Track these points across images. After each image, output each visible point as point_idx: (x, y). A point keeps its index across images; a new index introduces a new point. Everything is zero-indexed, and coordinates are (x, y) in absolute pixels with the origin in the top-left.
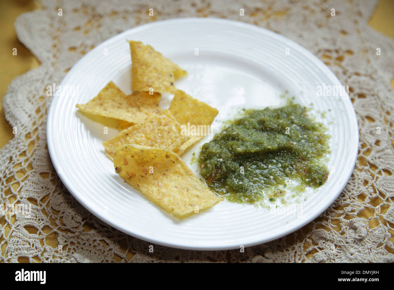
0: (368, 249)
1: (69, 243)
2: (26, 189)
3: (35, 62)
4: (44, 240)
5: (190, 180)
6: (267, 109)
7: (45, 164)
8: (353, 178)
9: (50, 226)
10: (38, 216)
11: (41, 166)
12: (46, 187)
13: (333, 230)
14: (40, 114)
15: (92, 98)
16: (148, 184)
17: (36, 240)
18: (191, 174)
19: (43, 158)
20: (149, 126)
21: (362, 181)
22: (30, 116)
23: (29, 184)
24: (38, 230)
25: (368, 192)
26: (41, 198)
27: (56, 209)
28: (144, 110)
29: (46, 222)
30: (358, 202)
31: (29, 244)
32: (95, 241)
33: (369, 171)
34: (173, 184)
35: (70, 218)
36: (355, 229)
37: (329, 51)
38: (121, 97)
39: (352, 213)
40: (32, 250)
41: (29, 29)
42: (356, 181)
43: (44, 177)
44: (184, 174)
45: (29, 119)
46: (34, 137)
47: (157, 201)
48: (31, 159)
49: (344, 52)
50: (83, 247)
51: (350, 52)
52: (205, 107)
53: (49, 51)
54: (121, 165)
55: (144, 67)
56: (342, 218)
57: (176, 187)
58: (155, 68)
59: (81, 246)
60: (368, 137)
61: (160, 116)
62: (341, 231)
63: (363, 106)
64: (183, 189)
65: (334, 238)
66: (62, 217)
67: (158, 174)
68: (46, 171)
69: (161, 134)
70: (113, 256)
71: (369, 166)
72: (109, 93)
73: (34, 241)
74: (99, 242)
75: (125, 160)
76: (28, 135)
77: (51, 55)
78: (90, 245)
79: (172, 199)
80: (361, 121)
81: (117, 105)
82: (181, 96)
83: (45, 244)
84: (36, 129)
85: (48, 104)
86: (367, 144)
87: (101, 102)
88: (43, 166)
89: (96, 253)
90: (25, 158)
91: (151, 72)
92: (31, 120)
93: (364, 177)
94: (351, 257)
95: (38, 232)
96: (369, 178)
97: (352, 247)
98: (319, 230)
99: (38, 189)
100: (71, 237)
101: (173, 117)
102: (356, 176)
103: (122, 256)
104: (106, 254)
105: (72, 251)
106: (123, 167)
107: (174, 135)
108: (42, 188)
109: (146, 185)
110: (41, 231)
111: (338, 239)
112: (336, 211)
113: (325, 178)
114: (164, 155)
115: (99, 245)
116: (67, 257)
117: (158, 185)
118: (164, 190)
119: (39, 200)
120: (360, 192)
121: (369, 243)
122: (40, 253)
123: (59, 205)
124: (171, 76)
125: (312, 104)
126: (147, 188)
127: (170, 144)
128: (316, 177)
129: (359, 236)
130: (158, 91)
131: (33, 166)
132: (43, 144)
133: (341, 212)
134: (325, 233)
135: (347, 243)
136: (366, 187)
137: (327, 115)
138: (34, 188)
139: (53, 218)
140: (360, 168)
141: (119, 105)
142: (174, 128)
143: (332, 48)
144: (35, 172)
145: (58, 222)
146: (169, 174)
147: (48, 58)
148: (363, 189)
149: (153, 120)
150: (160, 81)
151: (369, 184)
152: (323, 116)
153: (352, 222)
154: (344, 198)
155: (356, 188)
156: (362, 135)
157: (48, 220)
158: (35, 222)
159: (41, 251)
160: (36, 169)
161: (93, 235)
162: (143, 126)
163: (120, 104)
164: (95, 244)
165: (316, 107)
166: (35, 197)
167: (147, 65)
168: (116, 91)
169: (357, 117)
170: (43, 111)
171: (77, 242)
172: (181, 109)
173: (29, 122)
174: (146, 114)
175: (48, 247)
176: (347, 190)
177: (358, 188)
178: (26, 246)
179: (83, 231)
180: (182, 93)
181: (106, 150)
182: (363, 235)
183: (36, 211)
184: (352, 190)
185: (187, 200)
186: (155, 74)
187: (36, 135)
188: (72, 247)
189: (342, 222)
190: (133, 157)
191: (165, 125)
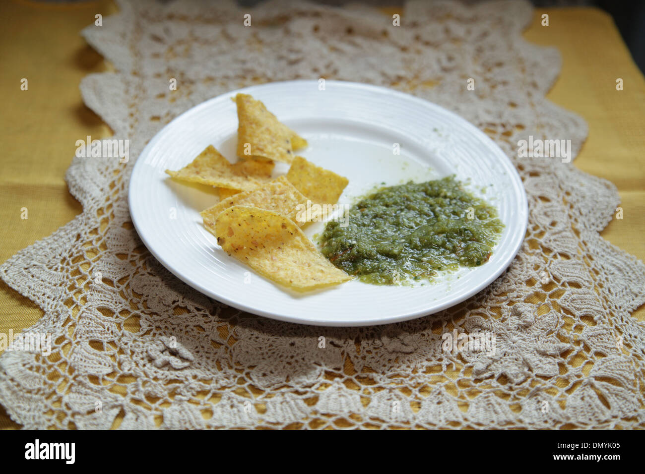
0: (535, 336)
1: (154, 327)
2: (100, 268)
3: (106, 131)
4: (122, 325)
5: (312, 256)
6: (411, 183)
7: (122, 244)
8: (521, 262)
9: (130, 310)
10: (114, 298)
11: (117, 245)
12: (124, 269)
13: (491, 318)
14: (116, 189)
15: (185, 165)
16: (258, 258)
17: (112, 324)
18: (313, 250)
19: (119, 237)
20: (260, 194)
21: (532, 265)
22: (102, 190)
23: (102, 264)
24: (114, 313)
25: (540, 276)
26: (118, 278)
27: (138, 293)
28: (253, 180)
29: (126, 305)
30: (524, 287)
31: (104, 328)
32: (187, 326)
33: (542, 255)
34: (291, 259)
35: (156, 301)
36: (518, 314)
37: (493, 125)
38: (223, 164)
39: (517, 299)
40: (107, 334)
41: (98, 93)
42: (525, 265)
43: (121, 258)
44: (305, 249)
45: (101, 193)
46: (107, 214)
47: (271, 274)
48: (105, 238)
49: (513, 127)
50: (172, 331)
51: (520, 127)
52: (332, 177)
53: (124, 120)
54: (224, 234)
55: (254, 126)
56: (504, 304)
57: (295, 262)
58: (268, 129)
59: (169, 332)
60: (541, 218)
61: (275, 184)
62: (501, 318)
63: (536, 185)
64: (304, 264)
65: (493, 325)
66: (145, 301)
67: (272, 248)
68: (124, 252)
69: (275, 203)
70: (210, 342)
71: (541, 250)
72: (207, 159)
73: (109, 325)
74: (193, 327)
75: (230, 229)
76: (100, 212)
77: (127, 125)
78: (181, 330)
79: (289, 272)
80: (532, 201)
81: (219, 173)
82: (301, 165)
83: (123, 328)
84: (111, 206)
85: (125, 178)
86: (540, 225)
87: (198, 169)
88: (121, 245)
89: (188, 339)
90: (97, 236)
91: (262, 133)
92: (104, 194)
93: (535, 261)
94: (512, 344)
95: (115, 316)
96: (541, 262)
97: (515, 335)
98: (473, 317)
99: (115, 269)
100: (157, 321)
101: (290, 184)
102: (524, 260)
103: (222, 342)
104: (200, 340)
105: (157, 336)
106: (228, 239)
107: (293, 203)
108: (120, 269)
109: (256, 259)
110: (119, 315)
111: (498, 327)
112: (497, 297)
113: (485, 257)
114: (280, 224)
115: (192, 330)
116: (151, 342)
117: (272, 259)
118: (279, 264)
119: (115, 281)
120: (528, 277)
121: (536, 331)
122: (117, 338)
123: (142, 287)
124: (288, 142)
125: (469, 179)
126: (257, 261)
127: (287, 213)
128: (474, 255)
129: (524, 322)
130: (271, 157)
131: (108, 246)
132: (120, 222)
133: (503, 298)
134: (482, 321)
135: (508, 330)
136: (537, 271)
137: (488, 190)
138: (109, 269)
139: (134, 301)
140: (530, 251)
141: (221, 174)
142: (292, 196)
143: (497, 121)
144: (109, 253)
145: (140, 305)
146: (286, 247)
147: (124, 128)
148: (533, 273)
149: (265, 188)
150: (274, 145)
151: (540, 268)
152: (483, 191)
153: (515, 306)
154: (508, 284)
155: (524, 273)
156: (533, 216)
157: (127, 303)
158: (111, 304)
159: (118, 335)
160: (111, 249)
161: (185, 320)
162: (253, 194)
163: (222, 172)
164: (188, 329)
165: (474, 182)
166: (111, 278)
167: (258, 124)
168: (216, 157)
169: (527, 196)
170: (119, 186)
171: (164, 327)
172: (300, 180)
173: (101, 196)
174: (256, 183)
175: (127, 332)
176: (513, 275)
177: (526, 272)
178: (98, 329)
179: (173, 314)
180: (302, 160)
181: (204, 221)
182: (529, 320)
183: (112, 293)
184: (518, 276)
185: (309, 275)
186: (267, 137)
187: (110, 211)
188: (158, 332)
189: (504, 308)
190: (240, 225)
191: (281, 193)
